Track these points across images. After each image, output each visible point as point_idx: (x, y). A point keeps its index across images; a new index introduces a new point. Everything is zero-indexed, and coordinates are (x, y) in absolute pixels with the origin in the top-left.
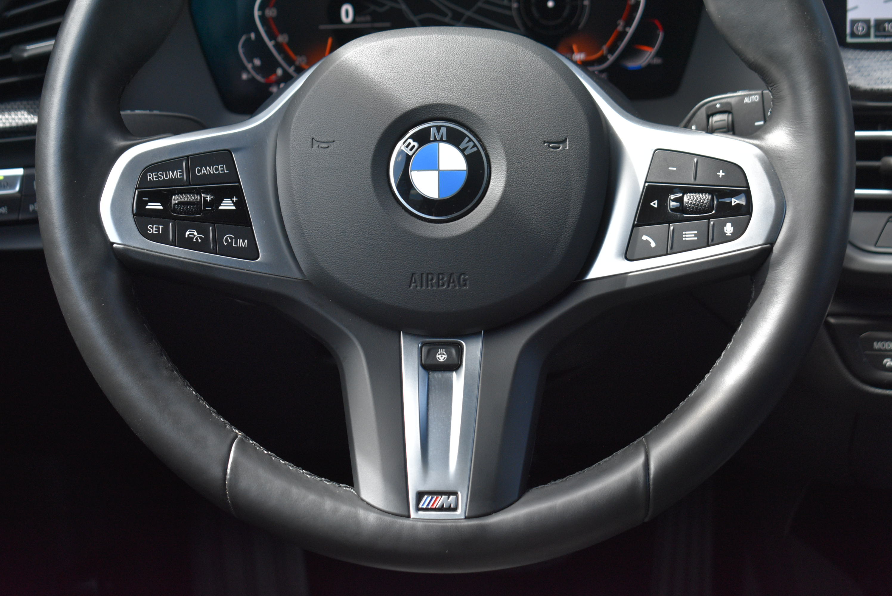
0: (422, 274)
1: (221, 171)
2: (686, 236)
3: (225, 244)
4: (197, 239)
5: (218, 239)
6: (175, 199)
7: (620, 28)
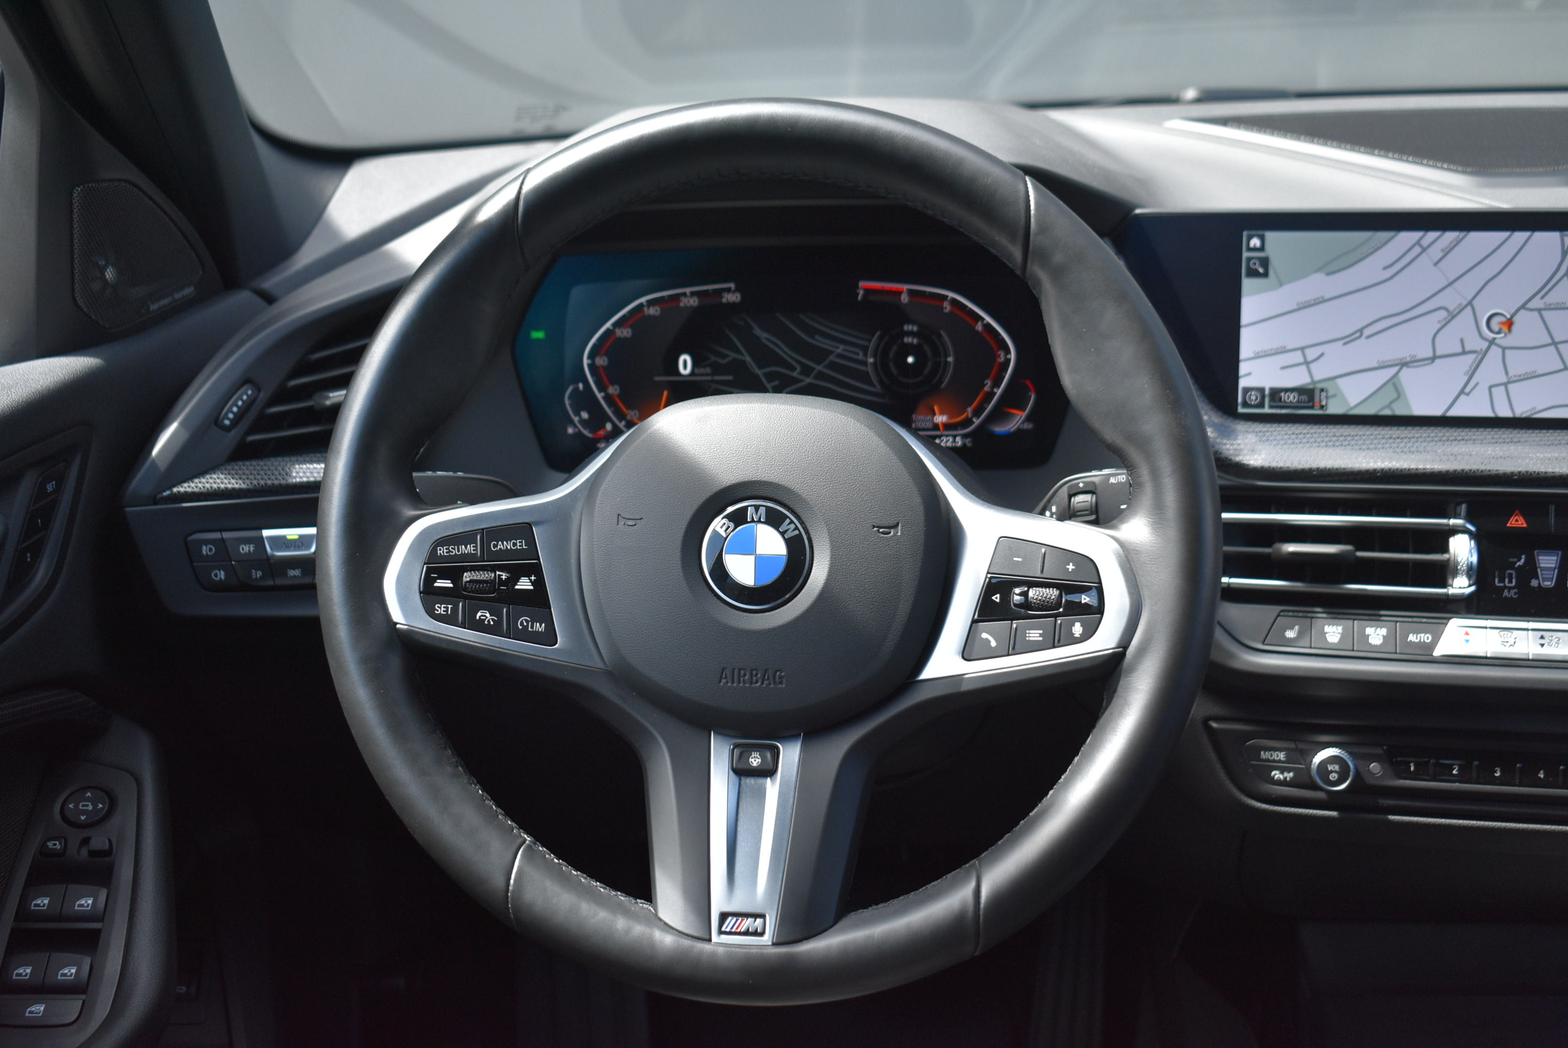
0: (733, 670)
1: (520, 546)
2: (1030, 635)
3: (520, 627)
4: (489, 621)
5: (512, 621)
6: (467, 577)
7: (987, 388)
